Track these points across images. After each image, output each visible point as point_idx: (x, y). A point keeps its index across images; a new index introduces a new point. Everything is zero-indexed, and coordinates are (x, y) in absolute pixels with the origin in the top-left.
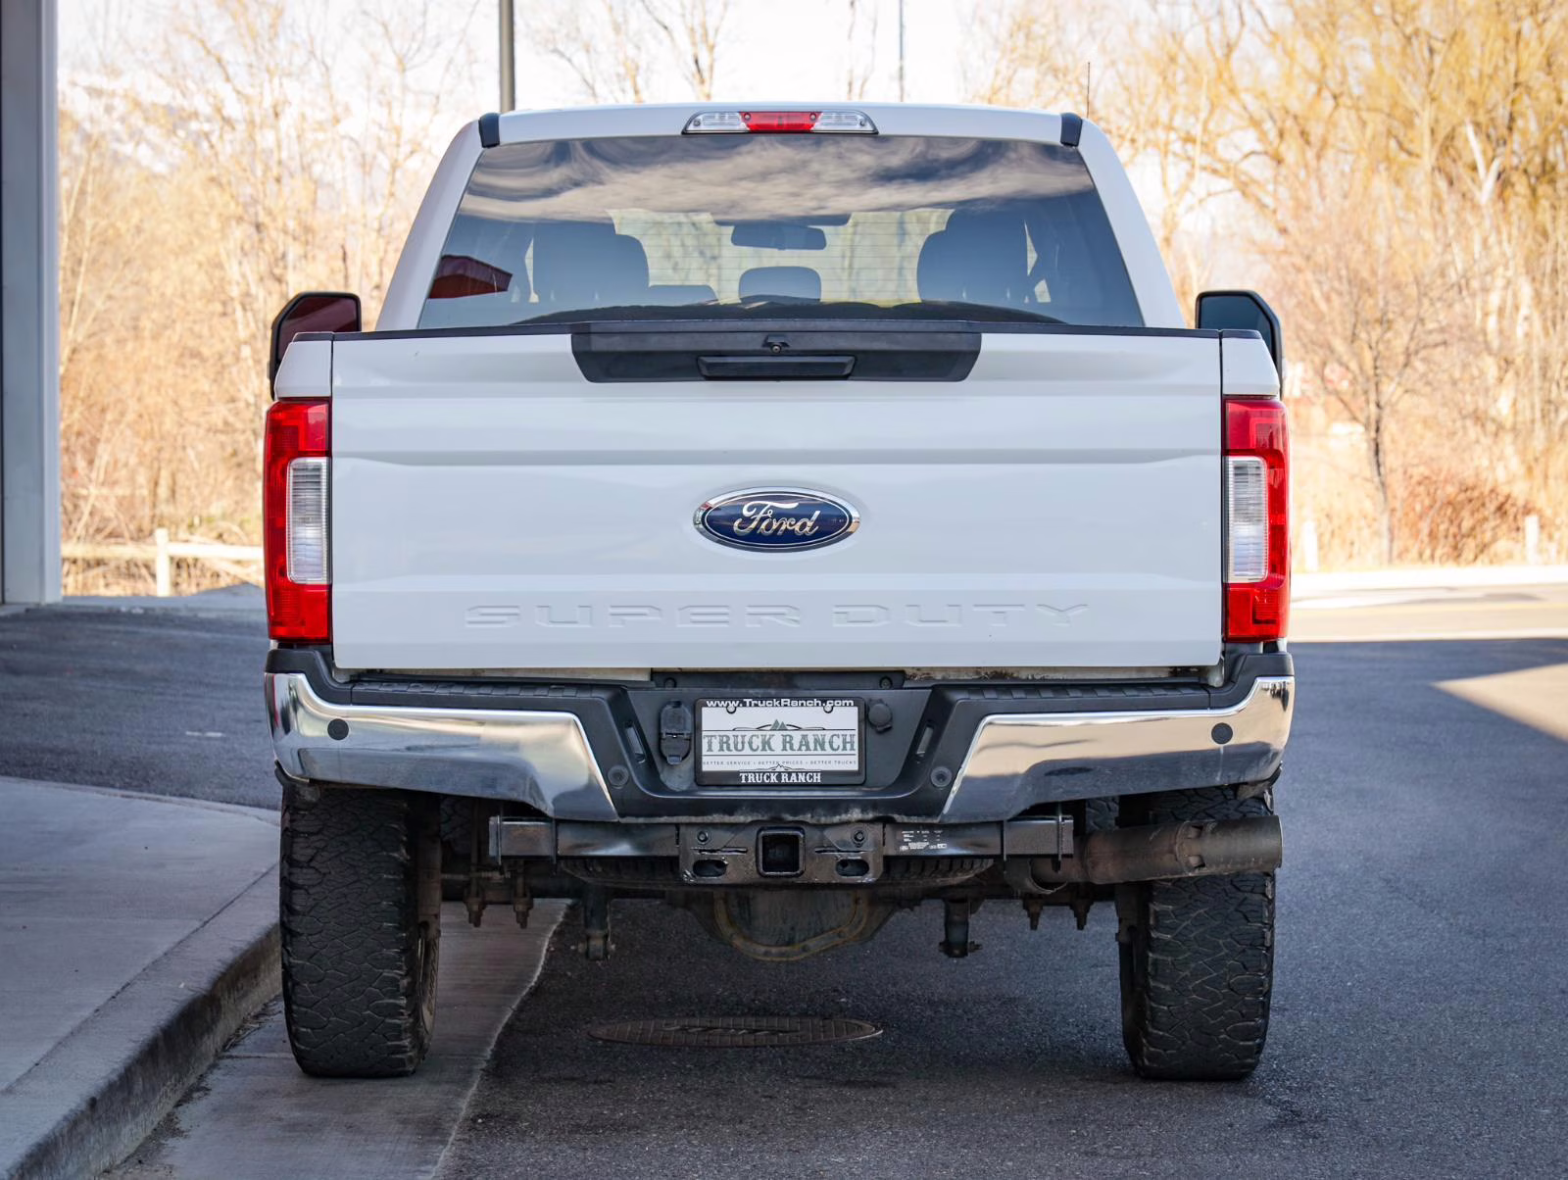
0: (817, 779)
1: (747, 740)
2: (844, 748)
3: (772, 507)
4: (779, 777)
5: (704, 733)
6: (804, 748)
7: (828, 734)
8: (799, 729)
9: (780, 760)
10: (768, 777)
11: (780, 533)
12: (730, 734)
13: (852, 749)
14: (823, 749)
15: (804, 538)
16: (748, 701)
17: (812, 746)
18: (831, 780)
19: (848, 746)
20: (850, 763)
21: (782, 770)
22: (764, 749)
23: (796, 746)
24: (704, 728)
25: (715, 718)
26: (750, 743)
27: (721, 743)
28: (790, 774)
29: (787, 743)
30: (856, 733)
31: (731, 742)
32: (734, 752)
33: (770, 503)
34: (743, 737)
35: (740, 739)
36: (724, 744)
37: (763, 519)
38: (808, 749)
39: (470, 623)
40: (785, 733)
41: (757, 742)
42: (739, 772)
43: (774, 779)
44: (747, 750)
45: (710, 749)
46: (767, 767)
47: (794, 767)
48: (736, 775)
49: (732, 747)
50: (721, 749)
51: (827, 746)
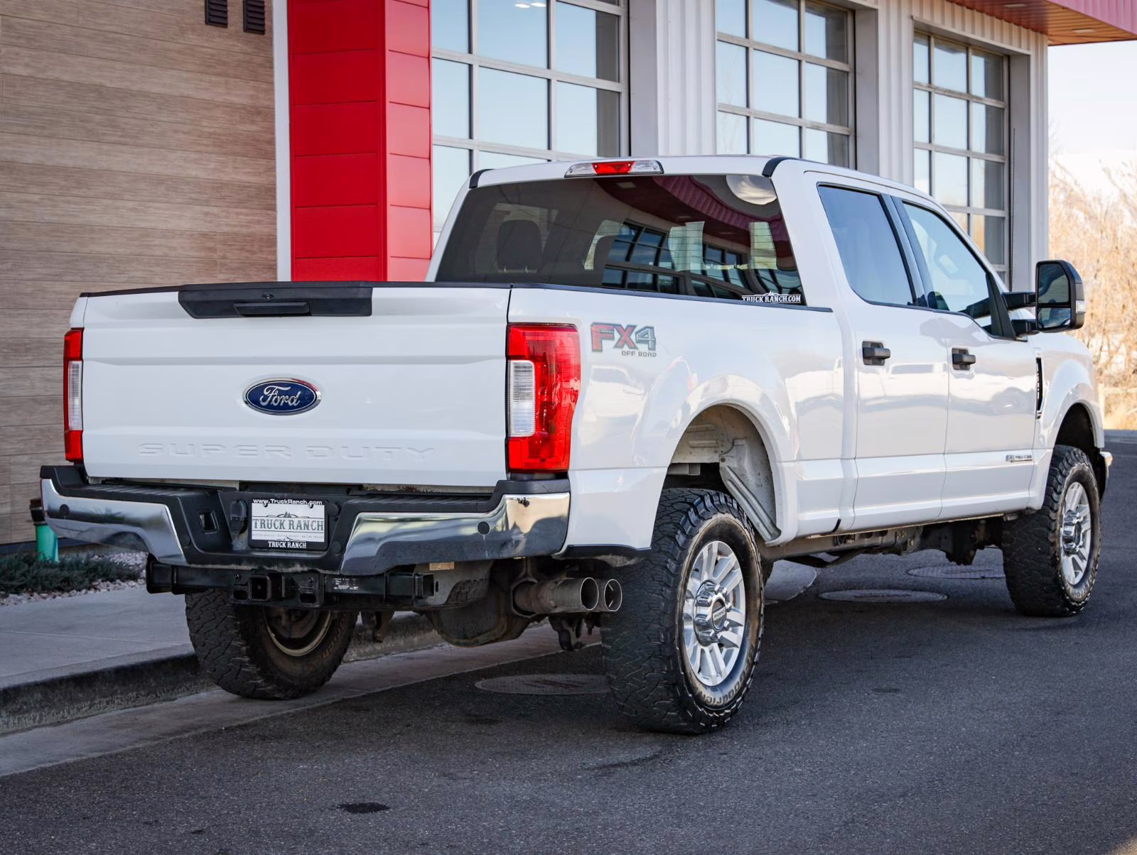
0: (305, 546)
1: (273, 522)
2: (318, 529)
3: (278, 389)
4: (286, 545)
5: (253, 518)
6: (299, 528)
7: (311, 520)
8: (297, 517)
9: (288, 534)
10: (282, 544)
11: (281, 404)
12: (265, 519)
13: (322, 529)
14: (308, 529)
15: (293, 407)
16: (272, 500)
17: (303, 528)
18: (311, 547)
19: (320, 528)
20: (320, 537)
21: (288, 540)
22: (281, 528)
23: (295, 528)
24: (253, 514)
25: (259, 509)
26: (274, 525)
27: (261, 523)
28: (292, 542)
29: (291, 524)
30: (323, 520)
31: (266, 523)
32: (267, 529)
33: (277, 387)
34: (268, 520)
35: (270, 522)
36: (263, 524)
37: (273, 396)
38: (301, 529)
39: (142, 453)
40: (290, 519)
41: (278, 524)
42: (267, 541)
43: (284, 545)
44: (273, 529)
45: (256, 527)
46: (282, 539)
47: (294, 539)
48: (266, 542)
49: (266, 526)
50: (261, 527)
51: (310, 527)
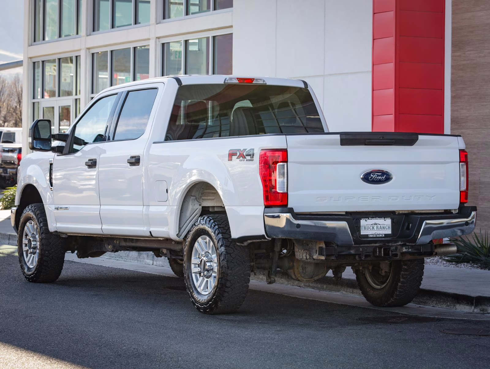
0: (383, 236)
1: (369, 227)
2: (388, 229)
3: (377, 174)
4: (376, 236)
5: (361, 226)
7: (385, 225)
8: (380, 224)
9: (376, 231)
11: (378, 180)
12: (366, 226)
13: (390, 229)
14: (384, 229)
15: (383, 181)
16: (370, 218)
18: (386, 236)
19: (389, 228)
20: (389, 232)
21: (376, 234)
22: (373, 229)
23: (379, 229)
24: (361, 224)
25: (363, 222)
26: (370, 228)
28: (378, 235)
29: (377, 228)
30: (391, 225)
31: (366, 228)
33: (376, 173)
34: (369, 226)
35: (368, 227)
36: (365, 228)
37: (375, 177)
38: (381, 229)
39: (317, 201)
41: (371, 228)
43: (375, 236)
44: (369, 230)
45: (362, 229)
46: (373, 233)
47: (378, 233)
48: (368, 235)
49: (366, 229)
50: (364, 229)
